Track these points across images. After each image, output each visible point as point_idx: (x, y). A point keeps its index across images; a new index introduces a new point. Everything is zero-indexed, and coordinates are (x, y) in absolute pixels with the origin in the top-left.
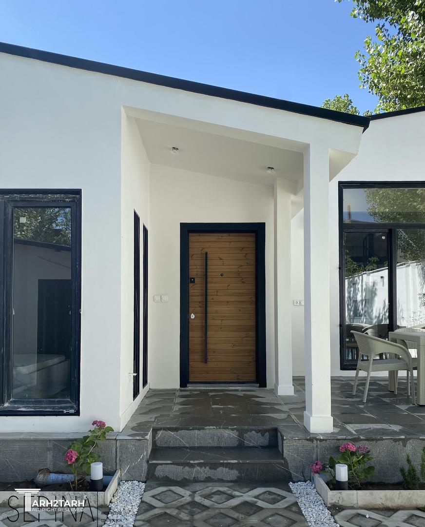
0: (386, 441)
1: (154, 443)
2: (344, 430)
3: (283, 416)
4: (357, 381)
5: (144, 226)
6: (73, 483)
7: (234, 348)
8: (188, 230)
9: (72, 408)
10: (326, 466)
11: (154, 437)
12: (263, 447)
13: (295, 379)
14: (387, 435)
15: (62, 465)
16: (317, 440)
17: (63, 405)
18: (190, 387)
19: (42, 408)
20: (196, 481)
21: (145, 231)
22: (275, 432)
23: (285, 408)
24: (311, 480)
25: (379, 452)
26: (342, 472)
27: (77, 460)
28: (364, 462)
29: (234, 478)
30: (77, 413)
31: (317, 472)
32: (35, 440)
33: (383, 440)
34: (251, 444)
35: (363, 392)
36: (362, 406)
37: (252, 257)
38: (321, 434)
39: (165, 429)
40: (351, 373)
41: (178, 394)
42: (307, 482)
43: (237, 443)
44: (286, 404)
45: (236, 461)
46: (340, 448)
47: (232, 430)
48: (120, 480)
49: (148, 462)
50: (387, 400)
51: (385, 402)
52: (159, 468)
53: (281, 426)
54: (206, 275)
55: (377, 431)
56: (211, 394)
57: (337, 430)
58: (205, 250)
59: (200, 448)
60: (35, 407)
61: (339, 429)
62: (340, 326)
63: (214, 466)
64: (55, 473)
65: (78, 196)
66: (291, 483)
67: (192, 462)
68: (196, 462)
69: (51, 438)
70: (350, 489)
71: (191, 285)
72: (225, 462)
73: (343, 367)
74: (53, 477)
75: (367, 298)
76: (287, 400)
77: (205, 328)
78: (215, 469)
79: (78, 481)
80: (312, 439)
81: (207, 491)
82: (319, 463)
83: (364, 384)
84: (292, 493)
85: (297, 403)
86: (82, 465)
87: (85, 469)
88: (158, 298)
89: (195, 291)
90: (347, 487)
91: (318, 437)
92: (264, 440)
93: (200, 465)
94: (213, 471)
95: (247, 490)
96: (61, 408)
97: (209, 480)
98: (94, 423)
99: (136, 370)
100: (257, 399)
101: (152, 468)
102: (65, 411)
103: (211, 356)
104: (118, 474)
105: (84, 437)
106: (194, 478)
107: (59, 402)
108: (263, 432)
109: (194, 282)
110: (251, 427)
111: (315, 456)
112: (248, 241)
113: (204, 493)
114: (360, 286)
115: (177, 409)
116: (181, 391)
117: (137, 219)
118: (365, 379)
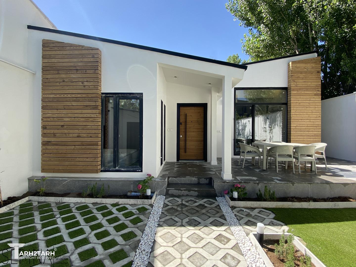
0: (251, 183)
1: (168, 182)
2: (236, 179)
3: (214, 173)
4: (240, 160)
5: (164, 105)
6: (140, 196)
7: (196, 148)
8: (180, 106)
9: (140, 169)
10: (229, 192)
11: (168, 179)
12: (207, 184)
13: (218, 159)
14: (252, 181)
15: (136, 189)
16: (226, 182)
17: (137, 168)
18: (180, 161)
19: (129, 169)
20: (183, 196)
21: (165, 106)
22: (211, 179)
23: (214, 170)
24: (224, 196)
25: (249, 187)
26: (236, 195)
27: (142, 188)
28: (244, 191)
29: (197, 195)
30: (142, 171)
31: (226, 194)
32: (127, 181)
33: (250, 183)
34: (203, 183)
35: (243, 164)
36: (242, 170)
37: (203, 115)
38: (228, 180)
39: (172, 177)
40: (238, 157)
41: (176, 164)
42: (223, 197)
43: (197, 182)
44: (214, 168)
45: (197, 189)
46: (235, 186)
47: (196, 178)
48: (156, 195)
49: (166, 188)
50: (251, 167)
51: (250, 168)
52: (170, 191)
53: (213, 177)
54: (186, 122)
55: (248, 180)
56: (187, 164)
57: (233, 179)
58: (185, 113)
59: (184, 184)
60: (127, 169)
61: (234, 178)
62: (234, 140)
63: (189, 191)
64: (134, 192)
65: (142, 95)
66: (217, 197)
67: (181, 189)
68: (183, 189)
69: (133, 180)
70: (238, 201)
71: (180, 125)
72: (193, 189)
73: (235, 155)
74: (133, 194)
75: (243, 129)
76: (215, 167)
77: (185, 141)
78: (190, 192)
79: (142, 195)
80: (225, 182)
81: (187, 200)
82: (227, 191)
83: (243, 161)
84: (217, 201)
85: (218, 168)
86: (143, 190)
87: (144, 191)
88: (169, 130)
89: (182, 127)
90: (237, 200)
91: (226, 181)
92: (207, 181)
93: (184, 190)
94: (189, 192)
95: (201, 199)
96: (136, 169)
97: (187, 195)
98: (148, 175)
99: (162, 156)
100: (204, 166)
101: (167, 191)
102: (137, 171)
103: (187, 150)
104: (156, 193)
105: (144, 180)
106: (182, 194)
107: (135, 167)
108: (206, 179)
109: (182, 124)
110: (202, 177)
111: (225, 188)
112: (201, 110)
113: (186, 200)
114: (240, 124)
115: (176, 170)
116: (177, 163)
117: (162, 102)
118: (243, 159)
